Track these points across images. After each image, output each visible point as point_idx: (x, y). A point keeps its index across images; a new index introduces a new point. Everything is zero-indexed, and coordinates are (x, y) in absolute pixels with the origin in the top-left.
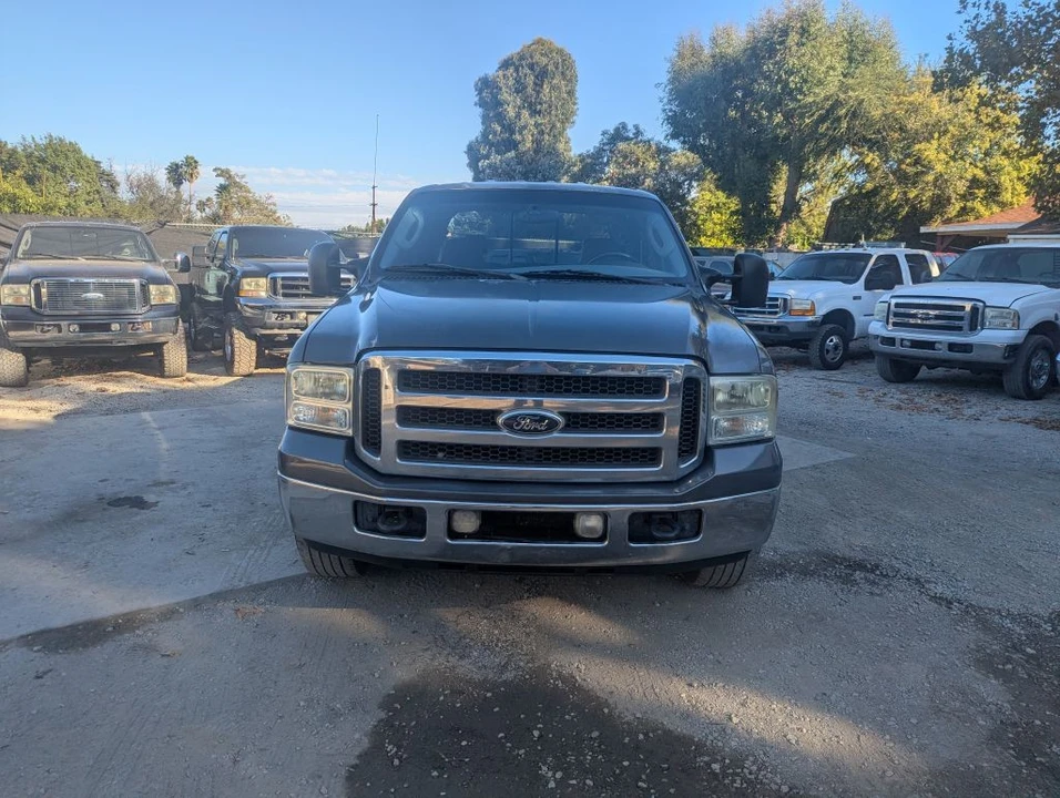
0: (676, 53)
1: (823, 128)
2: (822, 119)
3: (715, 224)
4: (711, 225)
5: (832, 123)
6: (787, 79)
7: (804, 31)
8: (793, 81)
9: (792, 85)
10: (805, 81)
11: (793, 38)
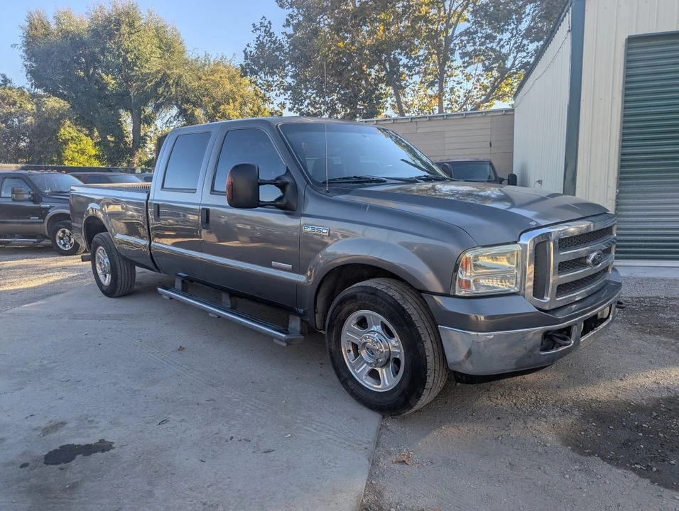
0: (27, 24)
1: (160, 90)
2: (158, 85)
3: (73, 151)
4: (70, 152)
5: (165, 88)
6: (125, 55)
7: (131, 25)
8: (130, 57)
9: (130, 60)
10: (137, 58)
11: (124, 29)
